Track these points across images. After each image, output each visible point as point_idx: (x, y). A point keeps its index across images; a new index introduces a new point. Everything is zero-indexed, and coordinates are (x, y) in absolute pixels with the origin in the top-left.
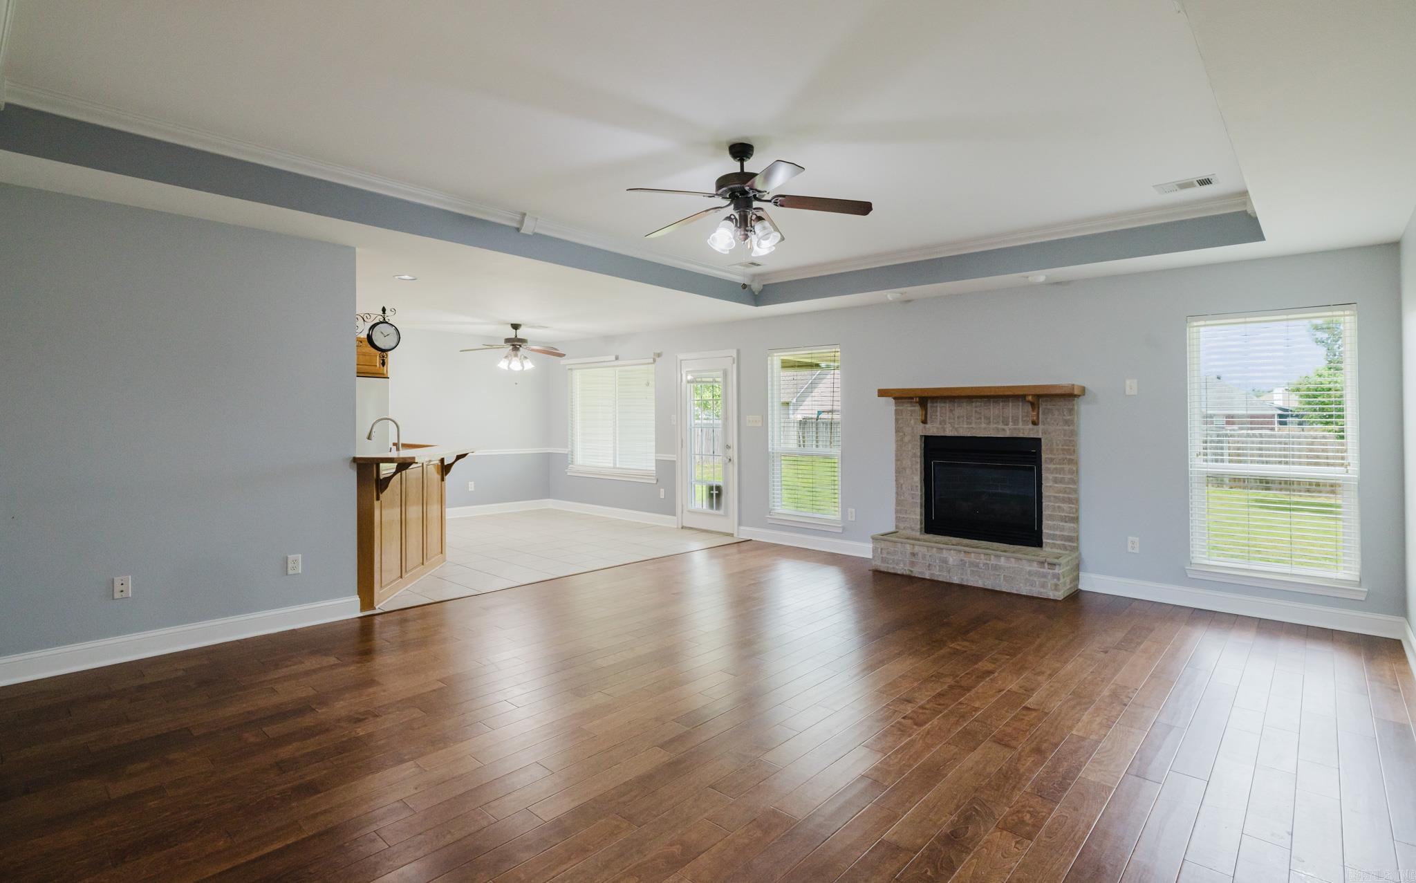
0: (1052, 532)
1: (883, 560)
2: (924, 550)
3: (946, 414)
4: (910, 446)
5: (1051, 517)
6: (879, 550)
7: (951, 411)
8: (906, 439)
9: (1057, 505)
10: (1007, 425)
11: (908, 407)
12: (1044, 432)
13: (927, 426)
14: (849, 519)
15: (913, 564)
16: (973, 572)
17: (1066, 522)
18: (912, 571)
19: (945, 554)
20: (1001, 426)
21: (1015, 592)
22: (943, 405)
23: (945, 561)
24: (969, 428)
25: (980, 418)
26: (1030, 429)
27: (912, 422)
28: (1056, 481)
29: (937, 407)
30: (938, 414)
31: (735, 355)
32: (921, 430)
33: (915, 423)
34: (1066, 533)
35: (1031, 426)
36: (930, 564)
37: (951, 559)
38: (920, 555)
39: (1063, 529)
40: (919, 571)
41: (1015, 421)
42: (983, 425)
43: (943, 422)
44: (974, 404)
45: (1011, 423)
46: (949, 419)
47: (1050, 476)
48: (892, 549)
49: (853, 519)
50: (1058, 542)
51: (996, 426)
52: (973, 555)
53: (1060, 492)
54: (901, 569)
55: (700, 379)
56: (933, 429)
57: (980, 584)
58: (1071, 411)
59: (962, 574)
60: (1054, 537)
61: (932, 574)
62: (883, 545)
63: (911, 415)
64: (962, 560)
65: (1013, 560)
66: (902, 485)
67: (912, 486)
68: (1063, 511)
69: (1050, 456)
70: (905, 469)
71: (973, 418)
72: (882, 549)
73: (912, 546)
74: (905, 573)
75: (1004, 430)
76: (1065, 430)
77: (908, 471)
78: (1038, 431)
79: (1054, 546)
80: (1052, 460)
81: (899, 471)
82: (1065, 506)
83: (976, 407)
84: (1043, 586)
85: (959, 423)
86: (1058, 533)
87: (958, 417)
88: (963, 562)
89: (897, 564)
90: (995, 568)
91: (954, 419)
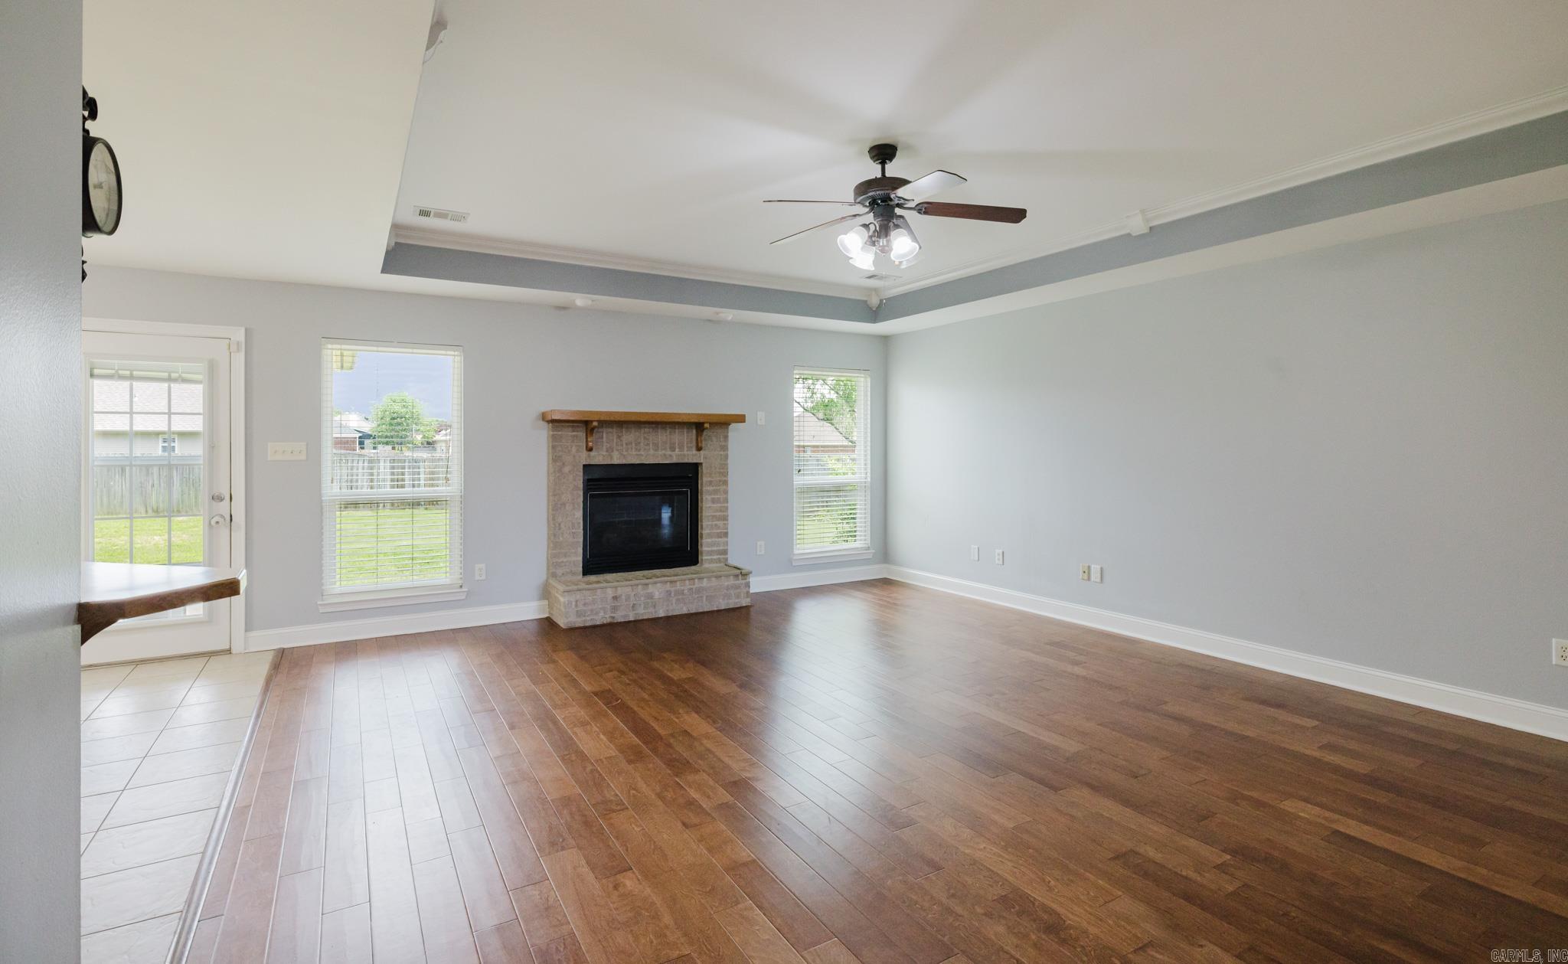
0: (710, 549)
1: (579, 614)
2: (629, 589)
3: (613, 440)
4: (571, 477)
5: (710, 536)
6: (574, 603)
7: (619, 437)
8: (566, 469)
9: (714, 523)
10: (674, 451)
11: (567, 433)
12: (705, 458)
13: (592, 454)
14: (477, 578)
15: (615, 609)
16: (678, 600)
17: (721, 537)
18: (613, 618)
19: (651, 589)
20: (669, 453)
21: (716, 609)
22: (610, 430)
23: (650, 596)
24: (637, 455)
25: (648, 444)
26: (693, 455)
27: (574, 449)
28: (713, 501)
29: (603, 432)
30: (604, 439)
31: (239, 335)
32: (584, 458)
33: (578, 451)
34: (721, 548)
35: (694, 452)
36: (634, 604)
37: (657, 593)
38: (623, 597)
39: (718, 545)
40: (623, 615)
41: (681, 448)
42: (652, 452)
43: (610, 450)
44: (643, 431)
45: (677, 450)
46: (617, 445)
47: (709, 497)
48: (590, 598)
49: (484, 577)
50: (715, 557)
51: (664, 452)
52: (678, 583)
53: (717, 511)
54: (601, 618)
56: (599, 458)
57: (685, 611)
58: (726, 437)
59: (668, 605)
60: (710, 553)
61: (636, 614)
62: (578, 597)
63: (573, 442)
64: (667, 591)
65: (714, 579)
66: (560, 524)
67: (573, 524)
68: (719, 528)
69: (709, 479)
70: (564, 504)
71: (642, 444)
72: (577, 601)
73: (614, 589)
74: (605, 622)
75: (671, 456)
76: (721, 455)
77: (569, 507)
78: (700, 457)
79: (711, 561)
80: (711, 482)
81: (556, 507)
82: (720, 523)
83: (645, 433)
84: (738, 597)
85: (627, 451)
86: (715, 548)
87: (626, 444)
88: (669, 593)
89: (597, 613)
90: (699, 590)
91: (622, 445)
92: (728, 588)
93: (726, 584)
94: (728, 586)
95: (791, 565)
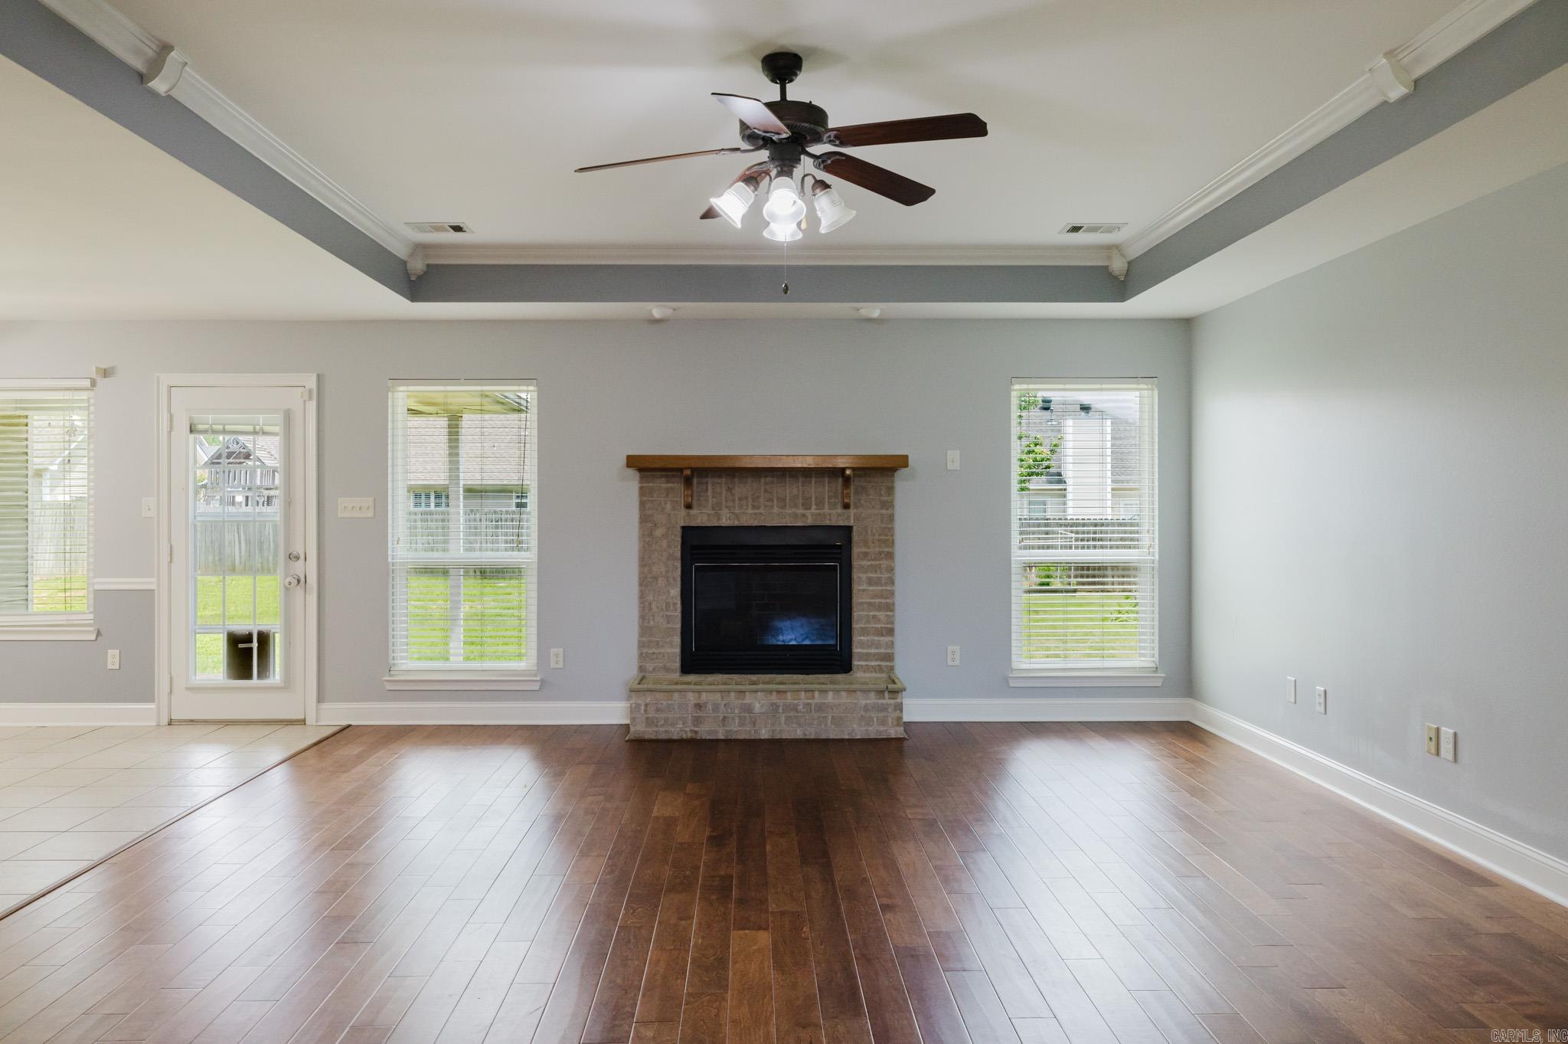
0: (865, 651)
1: (650, 722)
2: (718, 696)
3: (721, 493)
4: (665, 543)
5: (864, 631)
6: (643, 708)
7: (729, 489)
8: (659, 532)
9: (872, 613)
10: (810, 509)
11: (661, 484)
12: (857, 518)
13: (693, 512)
14: (553, 665)
15: (697, 721)
16: (788, 718)
17: (882, 635)
18: (696, 732)
19: (748, 699)
20: (800, 511)
21: (847, 737)
22: (717, 480)
23: (748, 709)
24: (755, 514)
25: (771, 500)
26: (839, 515)
27: (668, 507)
28: (870, 582)
29: (707, 483)
30: (710, 493)
31: (311, 382)
32: (682, 518)
33: (674, 509)
34: (882, 651)
35: (840, 510)
36: (725, 717)
37: (757, 705)
38: (710, 707)
39: (878, 645)
40: (710, 729)
41: (820, 504)
42: (776, 510)
43: (717, 506)
44: (763, 480)
45: (814, 507)
46: (726, 501)
47: (864, 576)
48: (664, 702)
49: (561, 665)
50: (873, 663)
51: (793, 510)
52: (789, 694)
53: (876, 596)
54: (679, 730)
55: (221, 427)
56: (702, 517)
57: (799, 734)
58: (891, 490)
59: (773, 725)
60: (866, 657)
61: (727, 731)
62: (648, 700)
63: (667, 496)
64: (772, 704)
65: (843, 694)
66: (650, 604)
67: (668, 604)
68: (879, 621)
69: (864, 550)
70: (656, 578)
71: (761, 500)
72: (646, 705)
73: (696, 695)
74: (684, 737)
75: (804, 515)
76: (882, 515)
77: (661, 582)
78: (849, 517)
79: (867, 669)
80: (866, 554)
81: (646, 582)
82: (881, 614)
83: (766, 484)
84: (883, 722)
85: (741, 507)
86: (873, 651)
87: (740, 499)
88: (775, 707)
89: (673, 725)
90: (820, 708)
91: (734, 501)
92: (866, 708)
93: (864, 702)
94: (866, 706)
95: (1005, 685)
